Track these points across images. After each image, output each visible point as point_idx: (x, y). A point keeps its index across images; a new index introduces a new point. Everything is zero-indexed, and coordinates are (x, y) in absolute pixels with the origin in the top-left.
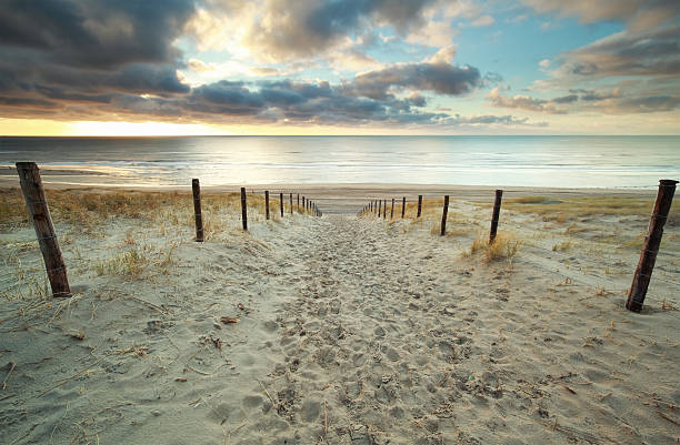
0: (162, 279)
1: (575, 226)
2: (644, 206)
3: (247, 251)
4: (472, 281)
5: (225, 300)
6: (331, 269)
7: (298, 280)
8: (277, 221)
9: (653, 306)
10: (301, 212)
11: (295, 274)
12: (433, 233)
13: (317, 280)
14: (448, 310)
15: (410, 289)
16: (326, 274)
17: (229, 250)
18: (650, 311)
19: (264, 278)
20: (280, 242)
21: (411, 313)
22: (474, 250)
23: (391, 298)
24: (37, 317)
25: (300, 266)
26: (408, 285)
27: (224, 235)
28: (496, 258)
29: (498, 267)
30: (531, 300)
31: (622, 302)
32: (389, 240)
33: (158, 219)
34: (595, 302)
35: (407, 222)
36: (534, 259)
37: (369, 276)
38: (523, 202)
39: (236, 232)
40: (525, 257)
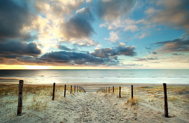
0: (44, 111)
1: (156, 95)
2: (175, 89)
3: (66, 103)
4: (128, 111)
5: (61, 117)
6: (89, 108)
7: (80, 112)
8: (74, 94)
9: (171, 116)
10: (80, 91)
11: (79, 110)
12: (117, 97)
13: (85, 112)
14: (121, 119)
15: (111, 114)
16: (88, 110)
17: (61, 103)
18: (170, 117)
19: (71, 111)
20: (74, 100)
21: (111, 120)
22: (128, 102)
23: (106, 116)
24: (15, 121)
25: (80, 108)
26: (110, 112)
27: (59, 98)
28: (133, 104)
29: (134, 106)
30: (142, 116)
31: (164, 115)
32: (105, 99)
33: (41, 94)
34: (157, 115)
35: (110, 94)
36: (143, 104)
37: (100, 110)
38: (142, 88)
39: (63, 98)
40: (141, 103)
